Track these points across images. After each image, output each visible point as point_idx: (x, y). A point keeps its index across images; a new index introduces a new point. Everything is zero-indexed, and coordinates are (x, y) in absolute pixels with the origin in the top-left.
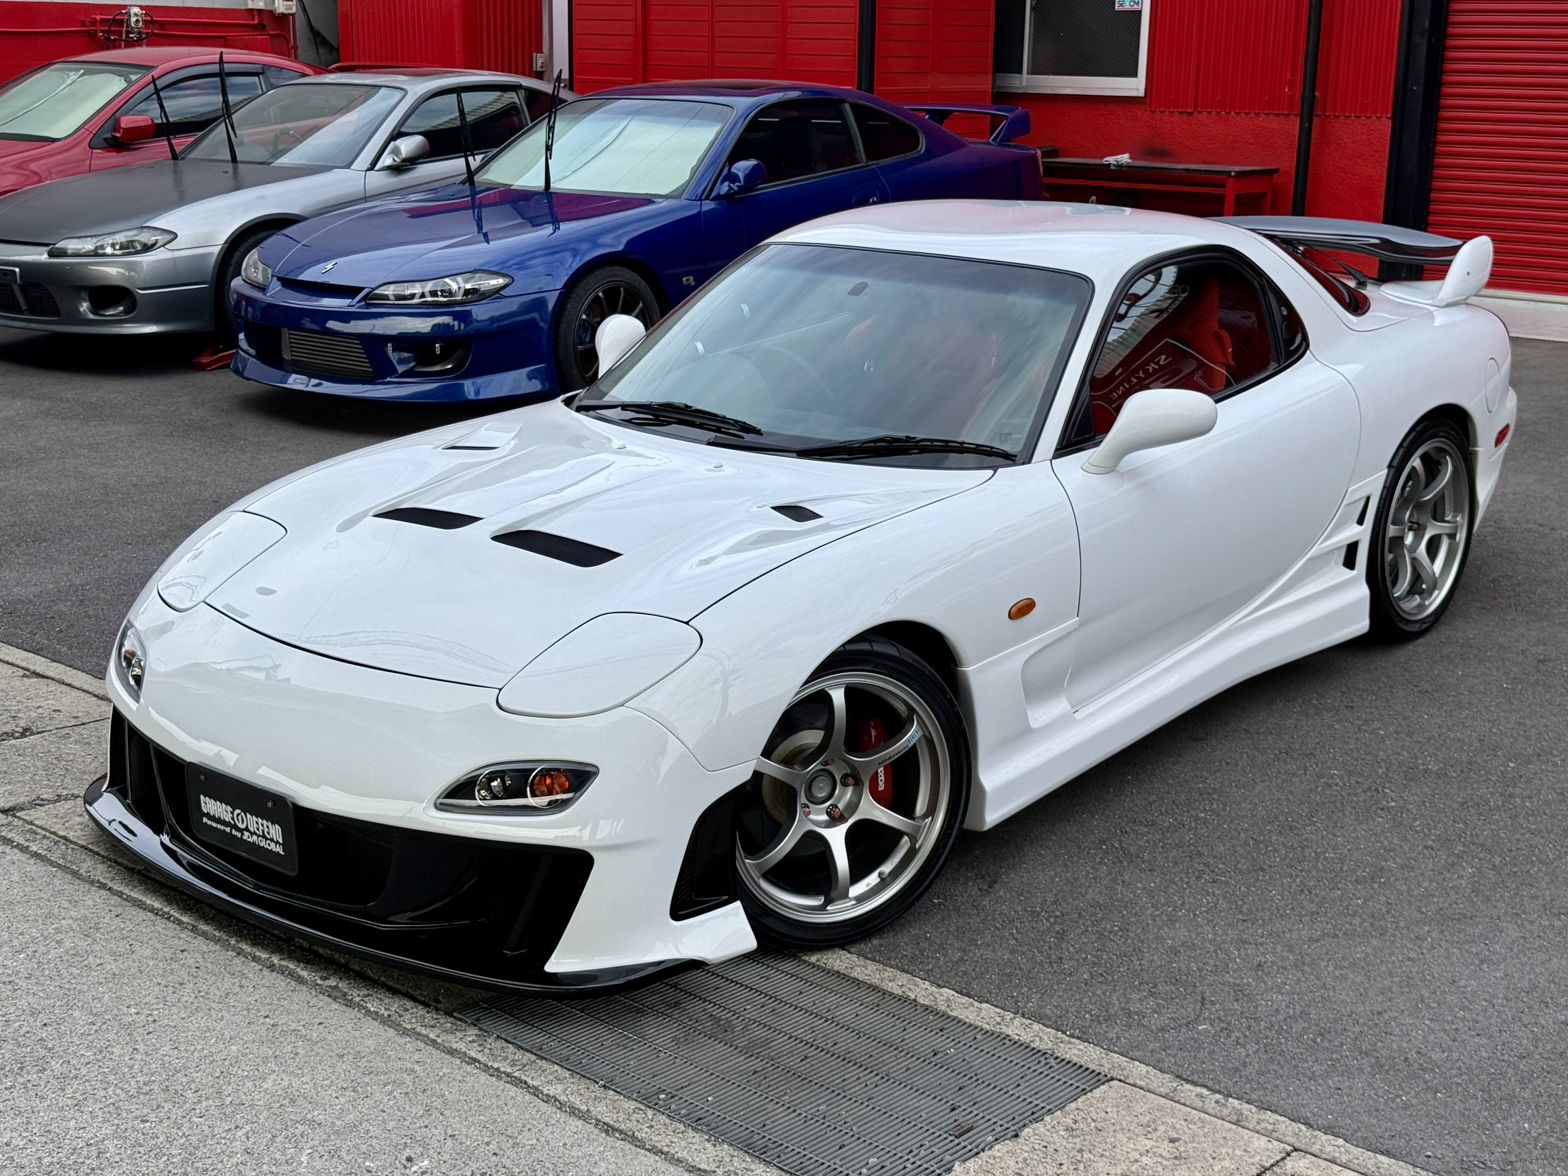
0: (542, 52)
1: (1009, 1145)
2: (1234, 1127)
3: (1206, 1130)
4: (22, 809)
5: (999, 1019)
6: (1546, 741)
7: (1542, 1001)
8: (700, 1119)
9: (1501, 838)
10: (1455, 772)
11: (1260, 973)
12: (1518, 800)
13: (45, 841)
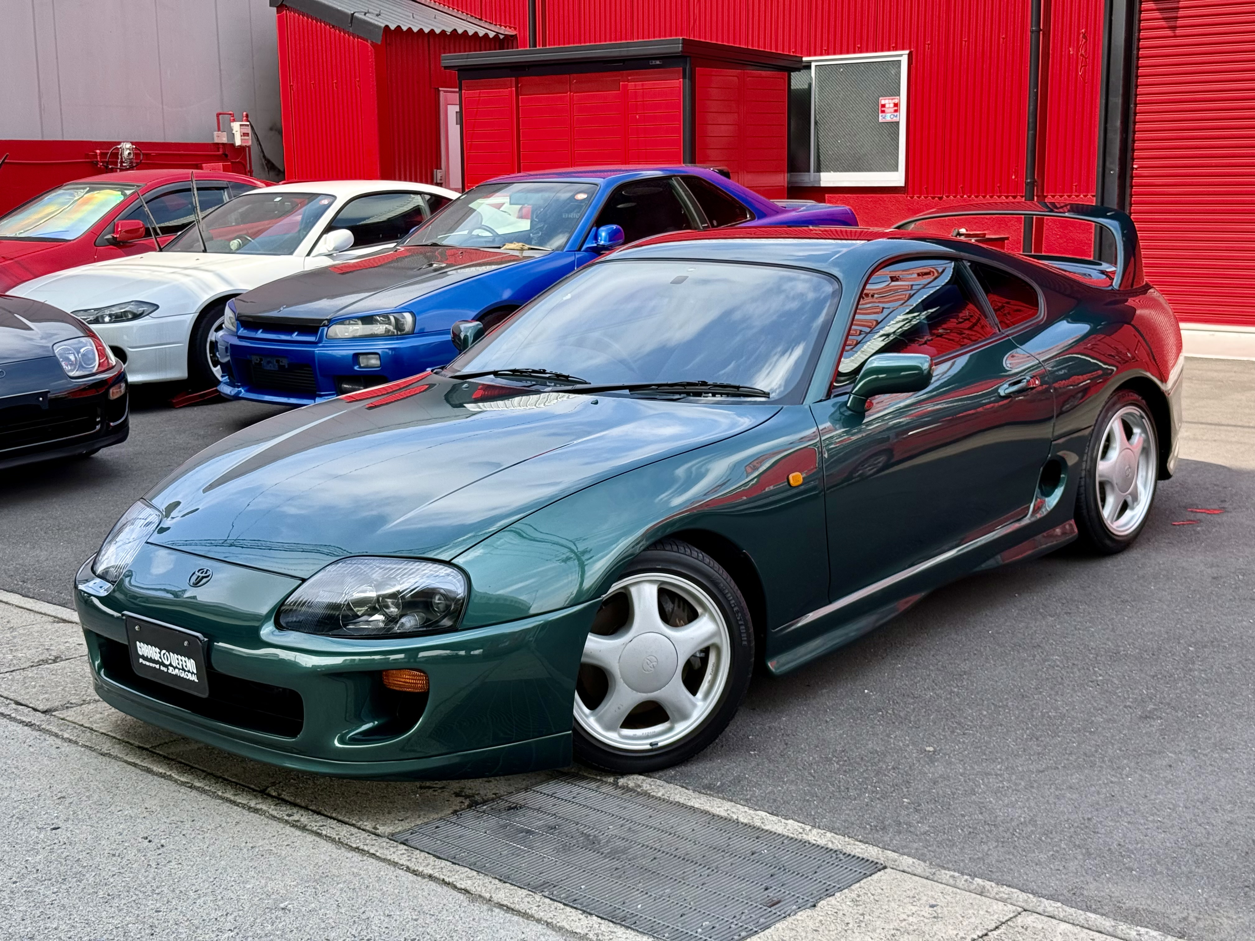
0: (441, 169)
1: (809, 912)
2: (979, 897)
3: (957, 899)
4: (55, 710)
5: (801, 831)
6: (1217, 632)
7: (1213, 808)
8: (575, 900)
9: (1184, 699)
10: (1148, 655)
11: (999, 795)
12: (1196, 673)
13: (75, 730)
